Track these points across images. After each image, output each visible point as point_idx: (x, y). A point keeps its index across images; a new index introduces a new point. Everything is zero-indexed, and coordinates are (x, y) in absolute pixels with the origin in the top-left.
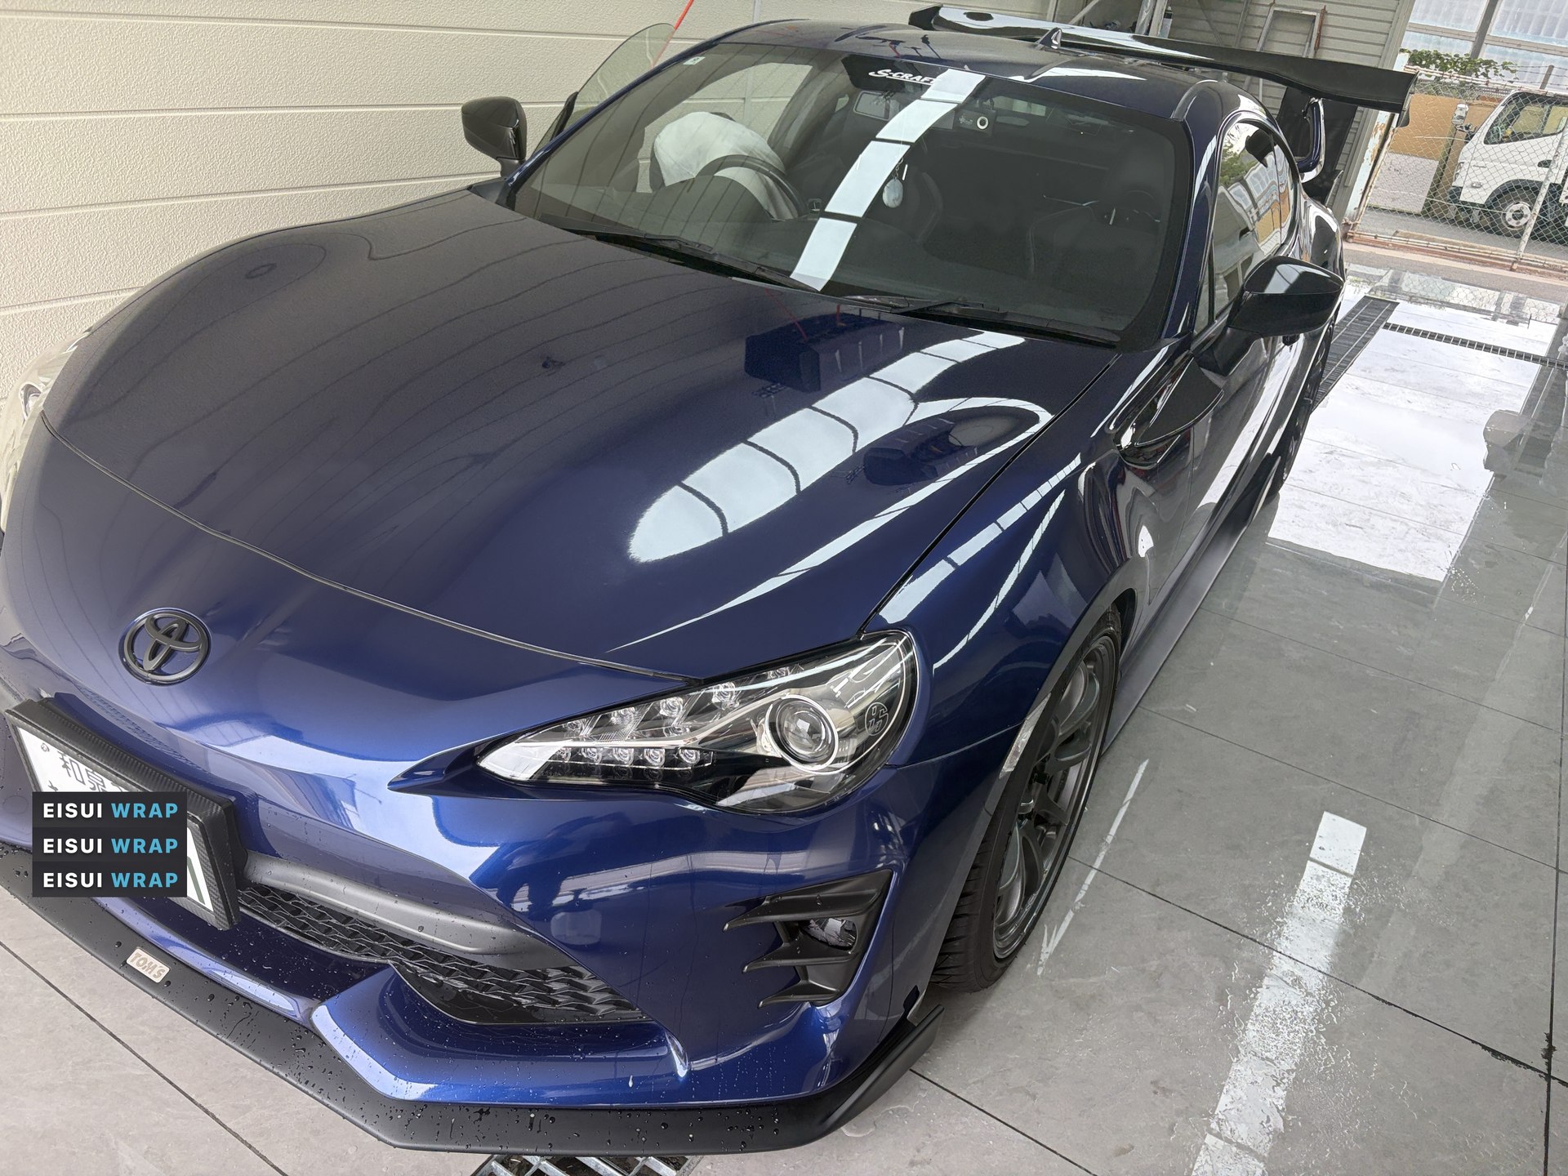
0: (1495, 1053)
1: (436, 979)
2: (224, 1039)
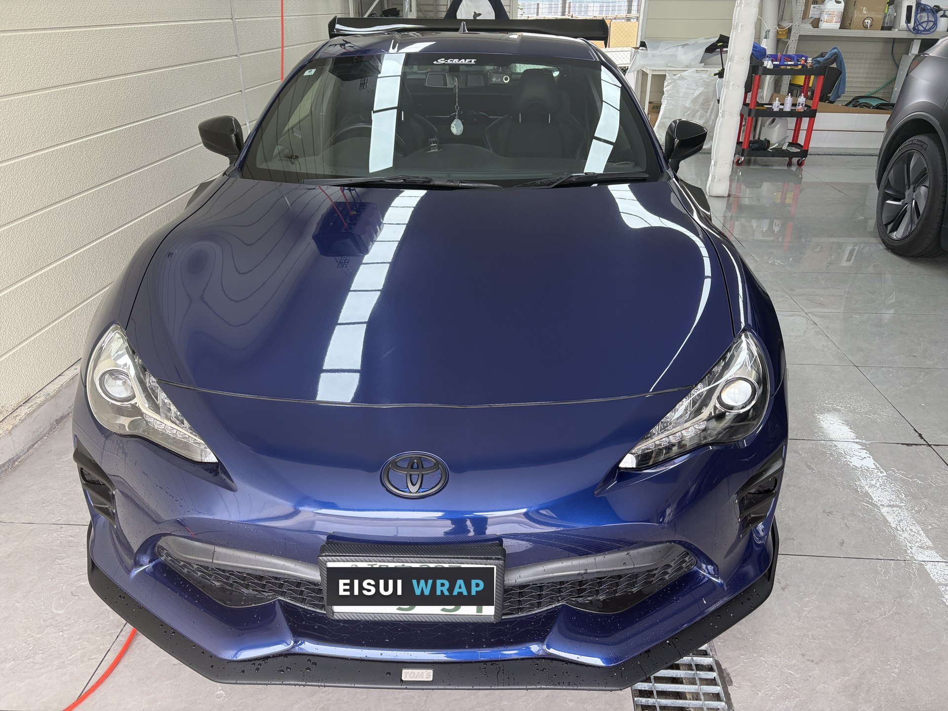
0: (908, 445)
1: (588, 600)
2: (497, 687)
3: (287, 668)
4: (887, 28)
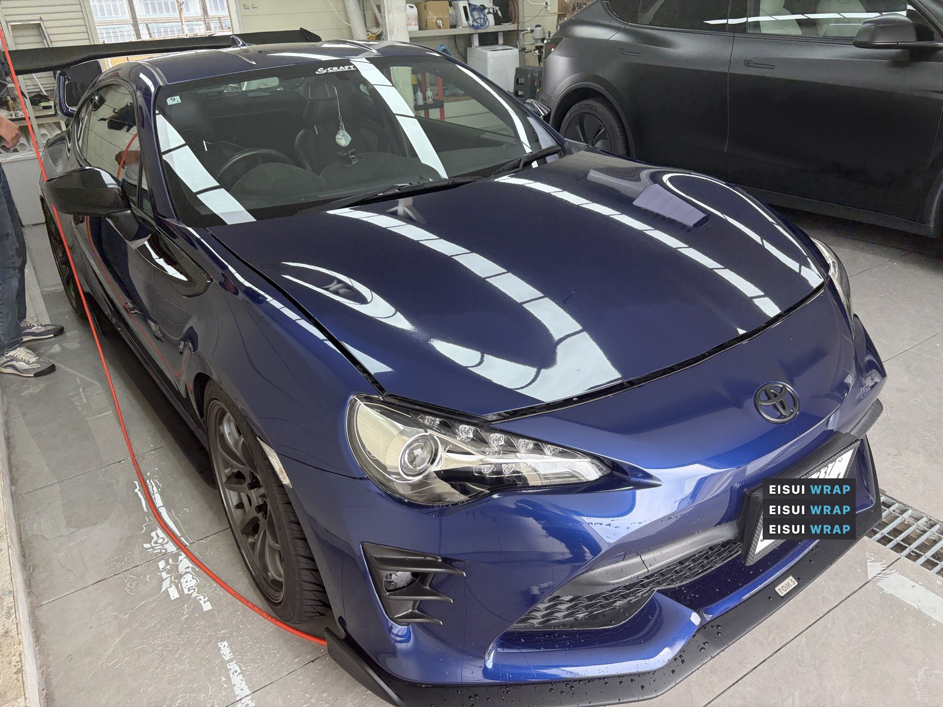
3: (704, 643)
4: (454, 26)
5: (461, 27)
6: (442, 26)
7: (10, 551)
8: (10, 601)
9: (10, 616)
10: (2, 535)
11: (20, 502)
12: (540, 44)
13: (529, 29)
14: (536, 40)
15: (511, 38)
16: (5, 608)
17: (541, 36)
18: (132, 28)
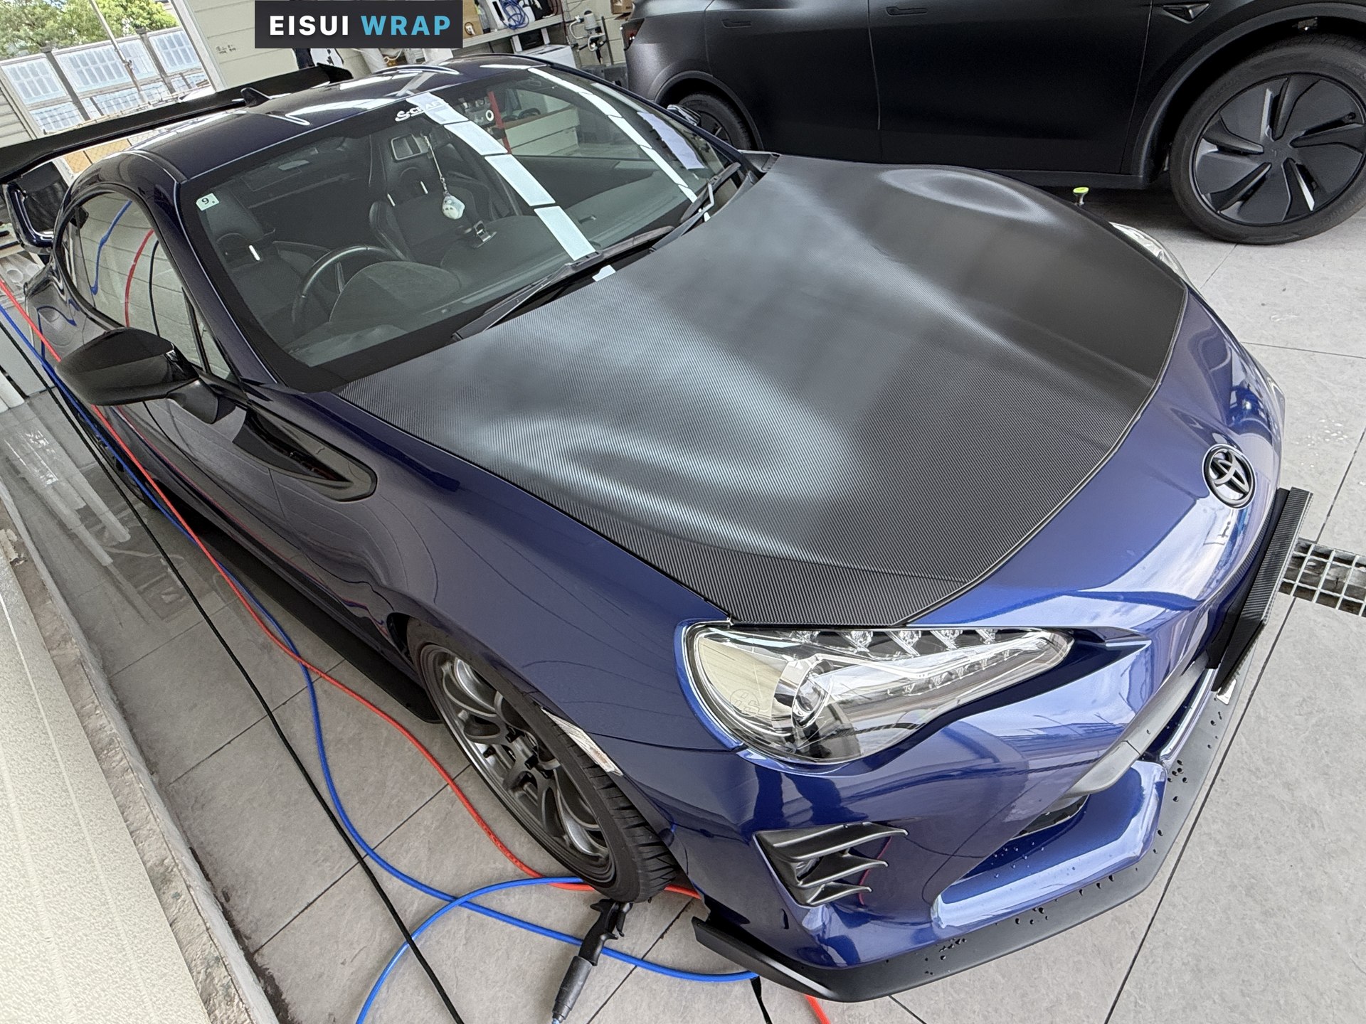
4: (487, 31)
5: (496, 30)
6: (473, 33)
7: (192, 893)
8: (222, 976)
9: (232, 1000)
10: (172, 870)
11: (173, 796)
12: (595, 35)
13: (577, 18)
14: (589, 31)
15: (558, 35)
16: (219, 988)
17: (594, 26)
18: (73, 107)
